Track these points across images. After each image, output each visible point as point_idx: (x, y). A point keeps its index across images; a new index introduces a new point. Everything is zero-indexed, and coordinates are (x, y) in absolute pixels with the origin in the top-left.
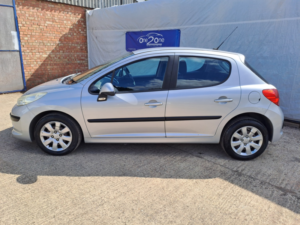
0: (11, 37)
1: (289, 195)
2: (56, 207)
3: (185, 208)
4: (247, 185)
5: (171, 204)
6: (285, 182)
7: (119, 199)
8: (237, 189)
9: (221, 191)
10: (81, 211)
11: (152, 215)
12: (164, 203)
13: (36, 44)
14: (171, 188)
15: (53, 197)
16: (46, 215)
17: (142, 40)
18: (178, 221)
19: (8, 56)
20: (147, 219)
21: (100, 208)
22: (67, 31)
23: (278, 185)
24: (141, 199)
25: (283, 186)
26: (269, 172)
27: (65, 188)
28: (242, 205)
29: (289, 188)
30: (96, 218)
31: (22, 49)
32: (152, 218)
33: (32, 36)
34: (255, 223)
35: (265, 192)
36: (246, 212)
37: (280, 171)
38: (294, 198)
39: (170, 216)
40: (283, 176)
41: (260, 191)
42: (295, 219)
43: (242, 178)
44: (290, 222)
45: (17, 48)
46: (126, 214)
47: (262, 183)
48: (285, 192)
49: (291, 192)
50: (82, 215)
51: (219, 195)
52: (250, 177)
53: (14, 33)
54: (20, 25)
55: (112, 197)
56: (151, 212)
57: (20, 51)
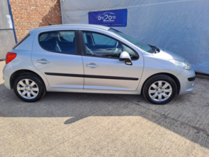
0: (7, 19)
1: (202, 133)
2: (31, 145)
3: (123, 144)
4: (171, 125)
5: (113, 141)
6: (199, 123)
7: (75, 138)
8: (163, 129)
9: (151, 130)
10: (48, 148)
11: (98, 150)
12: (108, 140)
13: (25, 24)
14: (114, 129)
15: (29, 137)
16: (22, 151)
17: (100, 18)
18: (117, 154)
19: (5, 33)
20: (94, 153)
21: (61, 145)
22: (47, 13)
23: (194, 125)
24: (92, 138)
25: (197, 126)
26: (188, 115)
27: (39, 130)
28: (165, 141)
29: (201, 127)
30: (58, 153)
31: (15, 28)
32: (98, 152)
33: (21, 18)
34: (173, 155)
35: (183, 131)
36: (168, 147)
37: (196, 114)
38: (205, 135)
39: (111, 151)
40: (198, 118)
41: (180, 129)
42: (204, 152)
43: (168, 120)
44: (200, 154)
45: (11, 27)
46: (80, 150)
47: (182, 124)
48: (199, 130)
49: (203, 130)
50: (48, 150)
51: (149, 134)
52: (173, 119)
53: (9, 16)
54: (12, 10)
55: (71, 137)
56: (98, 148)
57: (14, 29)
